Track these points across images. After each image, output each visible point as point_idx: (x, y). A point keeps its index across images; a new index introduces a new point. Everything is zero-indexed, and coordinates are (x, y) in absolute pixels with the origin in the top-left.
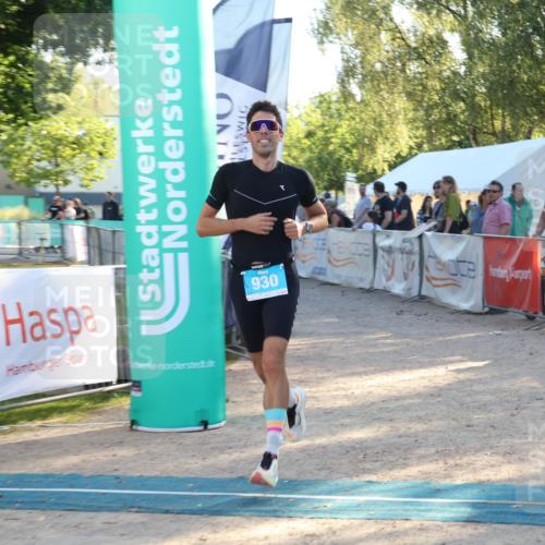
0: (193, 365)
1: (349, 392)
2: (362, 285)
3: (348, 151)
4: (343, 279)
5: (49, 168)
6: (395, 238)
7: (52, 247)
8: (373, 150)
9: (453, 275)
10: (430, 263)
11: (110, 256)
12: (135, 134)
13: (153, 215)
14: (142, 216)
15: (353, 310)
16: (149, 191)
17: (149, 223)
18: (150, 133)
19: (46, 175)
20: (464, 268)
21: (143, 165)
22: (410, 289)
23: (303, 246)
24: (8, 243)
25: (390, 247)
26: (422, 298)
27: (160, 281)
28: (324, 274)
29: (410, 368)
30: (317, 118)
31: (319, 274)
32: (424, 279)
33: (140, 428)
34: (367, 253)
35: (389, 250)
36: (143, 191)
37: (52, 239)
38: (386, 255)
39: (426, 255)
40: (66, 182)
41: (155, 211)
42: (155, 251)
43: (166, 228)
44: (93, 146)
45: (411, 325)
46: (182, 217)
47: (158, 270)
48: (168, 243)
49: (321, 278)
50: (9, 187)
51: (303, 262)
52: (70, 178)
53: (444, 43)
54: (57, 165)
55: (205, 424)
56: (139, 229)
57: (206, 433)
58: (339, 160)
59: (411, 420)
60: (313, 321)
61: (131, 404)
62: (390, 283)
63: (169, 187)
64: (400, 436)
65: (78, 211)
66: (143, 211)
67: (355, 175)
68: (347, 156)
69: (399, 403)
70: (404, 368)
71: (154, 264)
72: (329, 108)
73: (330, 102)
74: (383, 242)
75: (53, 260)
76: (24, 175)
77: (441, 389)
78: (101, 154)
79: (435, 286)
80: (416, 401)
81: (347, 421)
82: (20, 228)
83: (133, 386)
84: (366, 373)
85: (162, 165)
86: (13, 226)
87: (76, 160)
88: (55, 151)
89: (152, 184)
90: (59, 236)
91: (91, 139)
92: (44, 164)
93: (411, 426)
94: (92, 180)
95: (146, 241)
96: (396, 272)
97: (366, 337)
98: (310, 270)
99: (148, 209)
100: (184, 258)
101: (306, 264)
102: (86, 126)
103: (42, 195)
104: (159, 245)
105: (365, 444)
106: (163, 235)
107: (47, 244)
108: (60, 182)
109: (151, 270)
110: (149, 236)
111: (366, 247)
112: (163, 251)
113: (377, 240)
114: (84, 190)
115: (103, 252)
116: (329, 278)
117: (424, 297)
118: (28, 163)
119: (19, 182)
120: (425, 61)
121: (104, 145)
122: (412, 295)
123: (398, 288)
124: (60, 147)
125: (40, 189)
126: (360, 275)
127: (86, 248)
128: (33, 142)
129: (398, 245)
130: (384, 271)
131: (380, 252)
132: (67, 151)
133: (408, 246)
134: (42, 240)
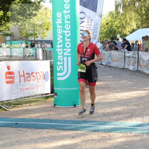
0: (72, 89)
1: (116, 97)
2: (121, 67)
3: (118, 28)
4: (115, 65)
5: (32, 33)
6: (130, 54)
7: (33, 56)
8: (125, 28)
9: (147, 64)
11: (49, 58)
12: (57, 23)
13: (61, 46)
14: (58, 46)
15: (118, 74)
16: (60, 39)
17: (60, 48)
18: (61, 22)
19: (31, 35)
21: (59, 31)
22: (135, 68)
23: (104, 56)
24: (20, 54)
25: (129, 56)
26: (138, 71)
27: (63, 65)
29: (134, 91)
30: (109, 19)
32: (139, 66)
33: (57, 106)
34: (122, 58)
35: (129, 57)
36: (58, 39)
37: (33, 53)
38: (128, 59)
39: (139, 58)
40: (37, 37)
41: (62, 45)
42: (62, 56)
43: (65, 50)
44: (45, 27)
45: (134, 79)
46: (69, 46)
47: (62, 62)
48: (65, 54)
49: (109, 65)
50: (21, 38)
51: (104, 60)
52: (38, 36)
54: (34, 32)
55: (75, 106)
56: (57, 50)
57: (75, 108)
58: (115, 31)
59: (133, 105)
61: (54, 100)
62: (129, 67)
63: (66, 38)
64: (130, 110)
66: (58, 45)
67: (120, 35)
68: (118, 30)
69: (130, 100)
70: (132, 91)
71: (61, 60)
72: (113, 16)
73: (113, 14)
74: (127, 55)
75: (33, 59)
76: (25, 35)
77: (142, 97)
78: (47, 29)
79: (142, 67)
80: (135, 100)
81: (115, 105)
82: (24, 50)
83: (55, 94)
84: (121, 92)
85: (64, 32)
86: (22, 49)
87: (40, 31)
88: (34, 28)
89: (61, 37)
90: (35, 52)
91: (44, 25)
92: (31, 32)
93: (133, 107)
94: (44, 36)
95: (59, 53)
96: (131, 62)
97: (121, 82)
98: (106, 63)
99: (60, 44)
100: (70, 58)
102: (43, 21)
103: (30, 41)
104: (63, 54)
105: (120, 112)
106: (64, 52)
107: (31, 55)
108: (35, 37)
109: (60, 62)
110: (60, 52)
111: (122, 56)
112: (64, 56)
114: (42, 39)
115: (47, 57)
116: (111, 65)
117: (139, 71)
118: (27, 31)
119: (24, 37)
120: (141, 2)
121: (48, 26)
122: (135, 70)
123: (131, 68)
124: (36, 27)
125: (30, 39)
126: (120, 64)
127: (42, 56)
128: (28, 25)
129: (132, 55)
130: (127, 63)
131: (126, 58)
132: (38, 28)
133: (134, 56)
134: (30, 53)
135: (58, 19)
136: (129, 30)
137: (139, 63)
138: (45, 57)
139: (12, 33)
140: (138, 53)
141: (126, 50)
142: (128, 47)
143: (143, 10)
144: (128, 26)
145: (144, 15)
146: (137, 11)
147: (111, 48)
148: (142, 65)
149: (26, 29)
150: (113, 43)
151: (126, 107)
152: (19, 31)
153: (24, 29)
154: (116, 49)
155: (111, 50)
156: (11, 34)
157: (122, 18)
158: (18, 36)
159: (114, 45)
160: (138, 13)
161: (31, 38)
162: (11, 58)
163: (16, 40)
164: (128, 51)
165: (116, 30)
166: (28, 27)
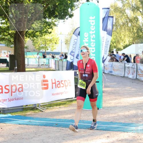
2: (121, 76)
4: (116, 74)
5: (44, 46)
6: (130, 65)
7: (46, 65)
8: (120, 44)
10: (139, 71)
12: (84, 41)
15: (121, 82)
18: (87, 41)
19: (43, 48)
22: (134, 77)
24: (36, 63)
25: (129, 67)
28: (112, 73)
31: (111, 73)
32: (138, 75)
35: (129, 68)
38: (128, 69)
39: (138, 69)
40: (47, 50)
44: (54, 41)
50: (34, 50)
52: (48, 48)
53: (137, 19)
54: (46, 45)
60: (112, 84)
62: (128, 75)
63: (91, 53)
65: (52, 56)
75: (46, 67)
76: (38, 47)
78: (56, 43)
79: (140, 76)
81: (131, 109)
82: (39, 60)
86: (37, 60)
87: (50, 44)
88: (45, 42)
90: (48, 62)
91: (54, 40)
92: (42, 45)
94: (53, 49)
96: (130, 72)
98: (108, 72)
101: (107, 70)
102: (53, 37)
103: (42, 52)
107: (45, 64)
113: (126, 65)
114: (52, 51)
115: (59, 66)
116: (113, 74)
117: (137, 79)
118: (39, 45)
119: (37, 49)
120: (133, 23)
121: (56, 41)
122: (134, 78)
123: (131, 76)
125: (41, 51)
126: (121, 73)
127: (55, 65)
128: (40, 40)
130: (127, 72)
131: (126, 68)
132: (48, 42)
133: (133, 67)
134: (44, 63)
135: (85, 38)
137: (138, 73)
138: (58, 66)
141: (126, 62)
142: (127, 59)
143: (135, 29)
144: (122, 42)
145: (135, 33)
146: (129, 30)
147: (112, 60)
148: (140, 75)
149: (39, 43)
150: (114, 56)
152: (33, 44)
153: (37, 43)
154: (117, 61)
156: (26, 47)
157: (118, 35)
158: (32, 48)
159: (115, 57)
160: (130, 32)
161: (43, 50)
162: (28, 66)
163: (30, 52)
164: (127, 62)
165: (112, 44)
166: (40, 42)
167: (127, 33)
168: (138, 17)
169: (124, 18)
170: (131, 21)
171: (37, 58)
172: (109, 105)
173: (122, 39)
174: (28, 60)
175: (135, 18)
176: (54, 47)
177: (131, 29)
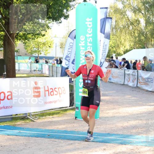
2: (121, 83)
3: (113, 48)
4: (115, 81)
5: (36, 50)
6: (131, 71)
7: (39, 70)
8: (119, 48)
9: (146, 82)
10: (140, 78)
12: (80, 45)
15: (120, 90)
16: (83, 59)
19: (35, 52)
20: (150, 80)
22: (134, 85)
24: (28, 69)
25: (129, 74)
28: (111, 80)
33: (78, 119)
35: (129, 75)
36: (81, 59)
39: (139, 76)
40: (40, 54)
44: (48, 45)
50: (26, 54)
52: (41, 52)
53: (139, 21)
54: (38, 49)
60: (111, 92)
62: (128, 83)
65: (45, 61)
66: (81, 64)
68: (112, 49)
75: (39, 73)
76: (30, 51)
78: (50, 47)
79: (141, 84)
82: (31, 65)
86: (29, 65)
87: (43, 48)
88: (38, 45)
89: (84, 57)
90: (41, 67)
91: (48, 43)
92: (35, 49)
96: (130, 79)
103: (34, 56)
107: (38, 69)
108: (39, 53)
113: (126, 72)
114: (45, 56)
115: (53, 72)
117: (138, 87)
118: (31, 48)
119: (29, 53)
120: (134, 25)
121: (50, 44)
122: (135, 86)
123: (131, 84)
124: (40, 45)
125: (34, 55)
126: (120, 81)
127: (48, 71)
128: (33, 43)
129: (131, 73)
130: (127, 80)
131: (126, 75)
132: (41, 46)
133: (134, 73)
134: (37, 68)
136: (123, 50)
137: (139, 80)
138: (51, 72)
139: (19, 50)
140: (138, 71)
141: (126, 68)
143: (136, 32)
144: (122, 47)
145: (137, 37)
147: (111, 66)
148: (141, 82)
149: (31, 46)
150: (113, 62)
151: (140, 122)
152: (24, 48)
153: (29, 46)
154: (117, 67)
155: (111, 68)
156: (17, 50)
157: (118, 39)
158: (23, 52)
159: (114, 63)
160: (131, 35)
161: (35, 54)
162: (19, 72)
163: (21, 56)
165: (111, 49)
166: (33, 45)
167: (128, 37)
168: (140, 19)
169: (124, 20)
170: (132, 24)
171: (29, 62)
172: (106, 115)
173: (122, 43)
174: (19, 65)
175: (136, 21)
176: (48, 51)
177: (132, 32)
